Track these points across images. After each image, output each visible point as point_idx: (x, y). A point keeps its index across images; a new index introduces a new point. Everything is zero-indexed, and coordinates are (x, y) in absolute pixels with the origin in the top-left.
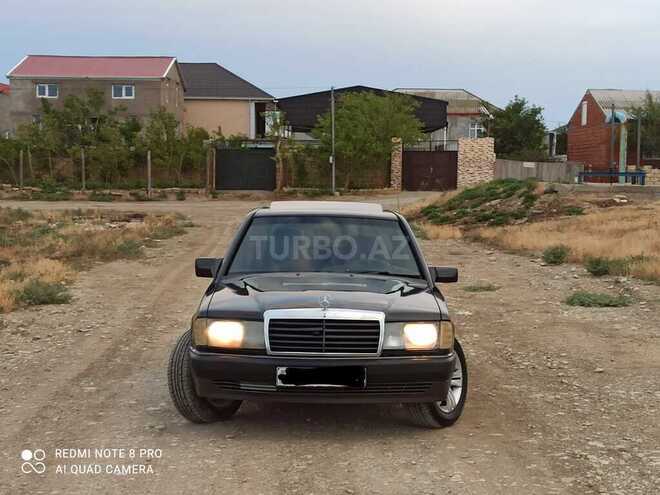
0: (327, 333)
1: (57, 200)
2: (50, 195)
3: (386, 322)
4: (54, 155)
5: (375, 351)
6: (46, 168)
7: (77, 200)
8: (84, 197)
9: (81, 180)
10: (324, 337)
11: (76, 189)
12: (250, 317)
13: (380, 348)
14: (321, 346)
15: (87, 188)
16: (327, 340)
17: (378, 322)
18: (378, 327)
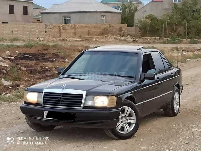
0: (62, 99)
1: (176, 43)
2: (174, 41)
3: (87, 95)
4: (177, 25)
5: (80, 107)
6: (173, 31)
7: (184, 43)
8: (187, 42)
9: (186, 35)
10: (61, 100)
11: (184, 39)
12: (39, 91)
13: (82, 106)
14: (60, 103)
15: (188, 38)
16: (62, 101)
17: (82, 95)
18: (82, 97)
